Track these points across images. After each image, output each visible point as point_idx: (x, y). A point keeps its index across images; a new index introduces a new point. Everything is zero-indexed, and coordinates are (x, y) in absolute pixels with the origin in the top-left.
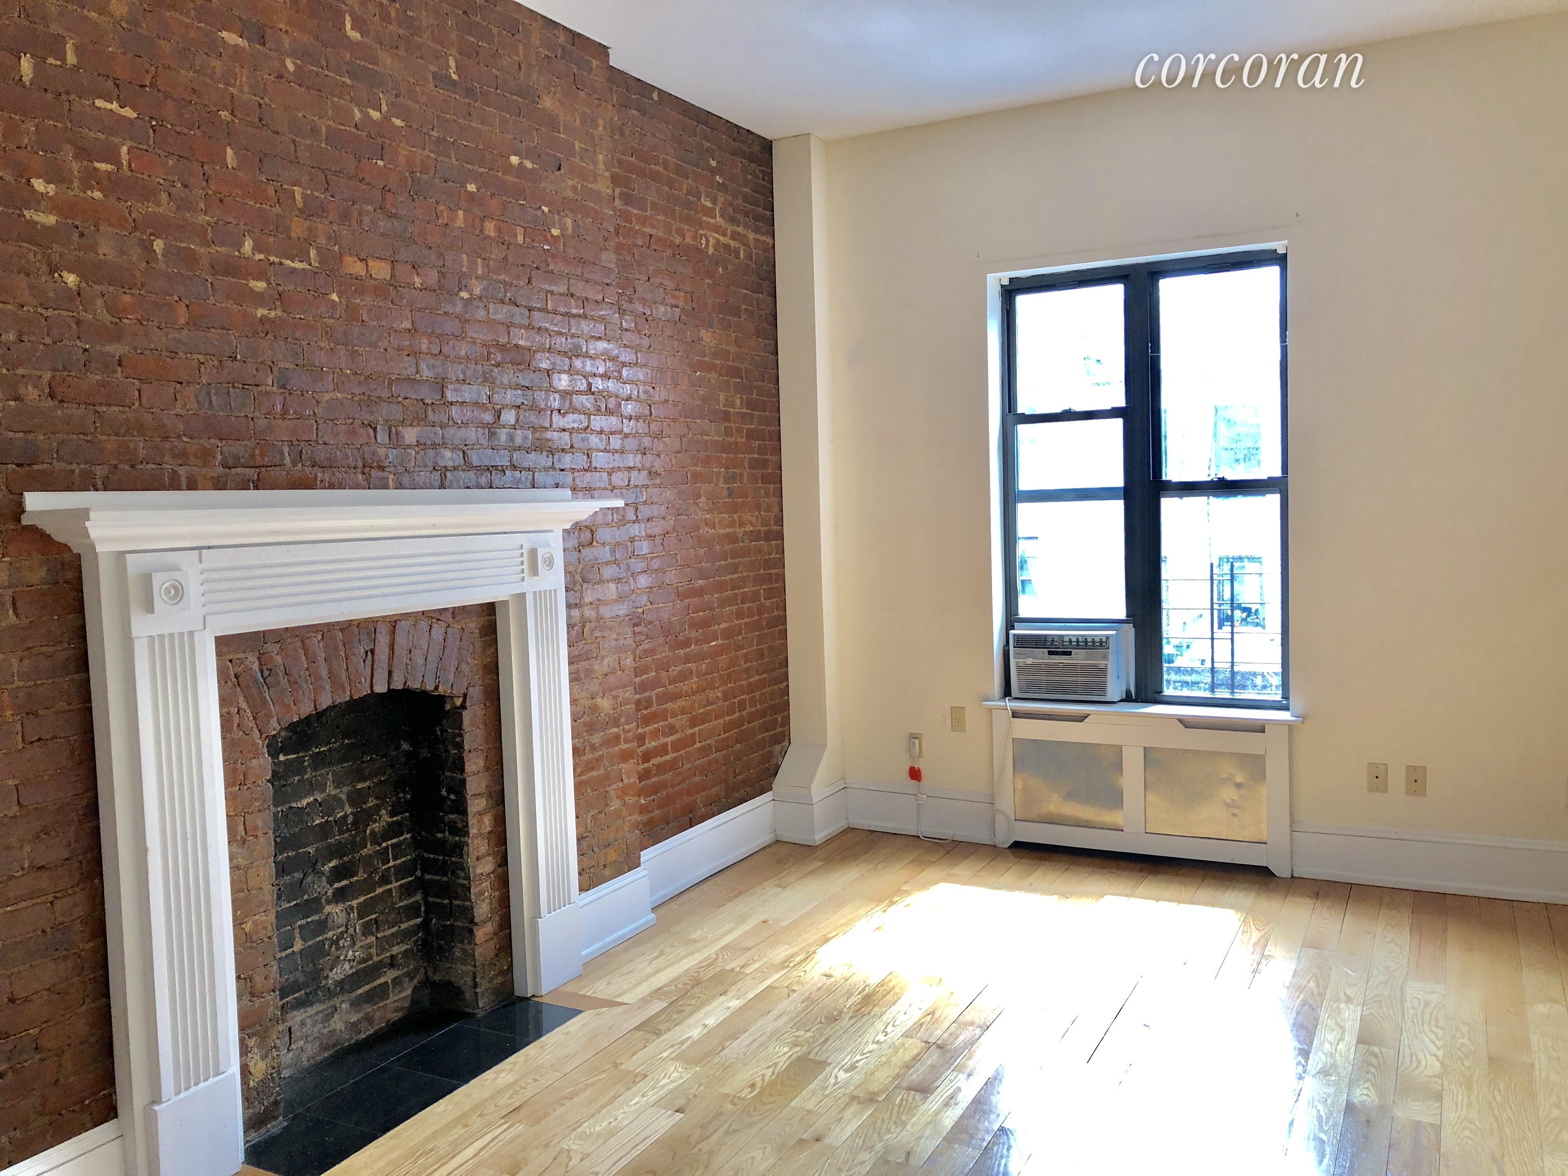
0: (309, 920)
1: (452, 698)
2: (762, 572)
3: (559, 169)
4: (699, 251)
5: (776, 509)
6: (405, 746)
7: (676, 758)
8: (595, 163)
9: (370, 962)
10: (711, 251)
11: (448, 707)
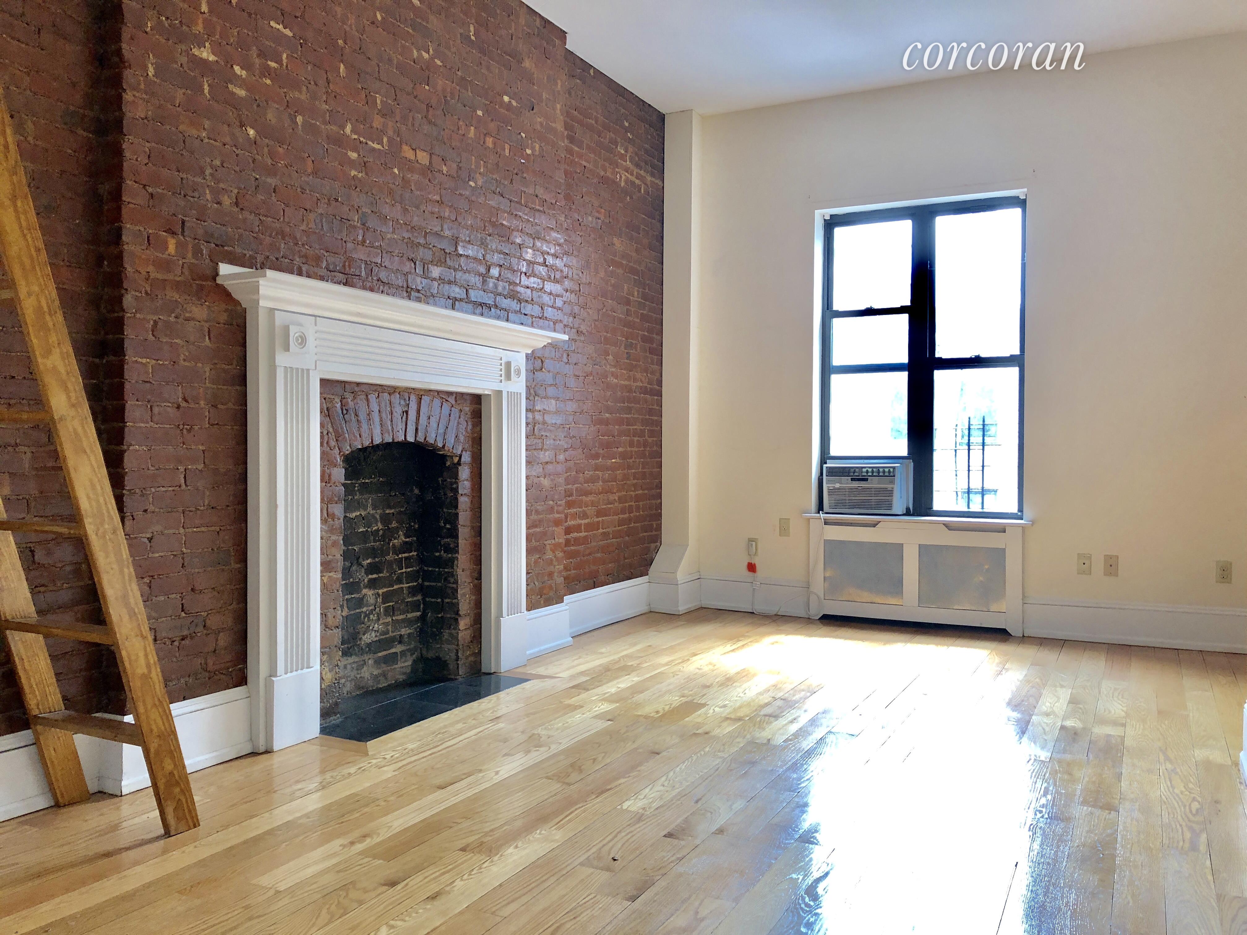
0: (353, 596)
1: (452, 457)
2: (647, 417)
3: (533, 110)
4: (614, 182)
5: (658, 374)
6: (416, 491)
7: (586, 536)
8: (554, 109)
9: (387, 636)
10: (623, 184)
11: (448, 464)
